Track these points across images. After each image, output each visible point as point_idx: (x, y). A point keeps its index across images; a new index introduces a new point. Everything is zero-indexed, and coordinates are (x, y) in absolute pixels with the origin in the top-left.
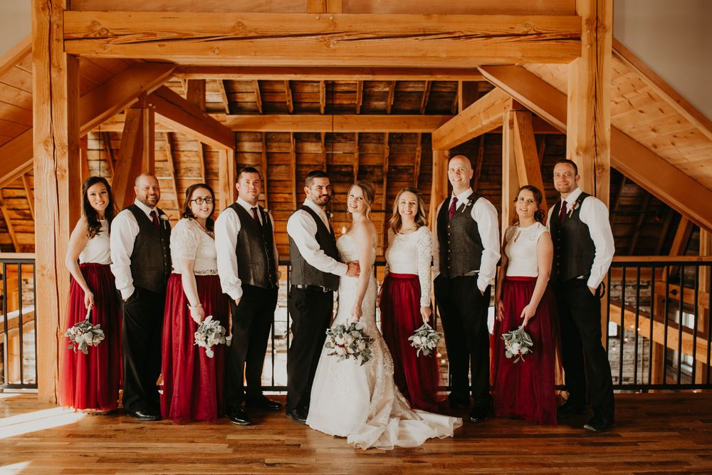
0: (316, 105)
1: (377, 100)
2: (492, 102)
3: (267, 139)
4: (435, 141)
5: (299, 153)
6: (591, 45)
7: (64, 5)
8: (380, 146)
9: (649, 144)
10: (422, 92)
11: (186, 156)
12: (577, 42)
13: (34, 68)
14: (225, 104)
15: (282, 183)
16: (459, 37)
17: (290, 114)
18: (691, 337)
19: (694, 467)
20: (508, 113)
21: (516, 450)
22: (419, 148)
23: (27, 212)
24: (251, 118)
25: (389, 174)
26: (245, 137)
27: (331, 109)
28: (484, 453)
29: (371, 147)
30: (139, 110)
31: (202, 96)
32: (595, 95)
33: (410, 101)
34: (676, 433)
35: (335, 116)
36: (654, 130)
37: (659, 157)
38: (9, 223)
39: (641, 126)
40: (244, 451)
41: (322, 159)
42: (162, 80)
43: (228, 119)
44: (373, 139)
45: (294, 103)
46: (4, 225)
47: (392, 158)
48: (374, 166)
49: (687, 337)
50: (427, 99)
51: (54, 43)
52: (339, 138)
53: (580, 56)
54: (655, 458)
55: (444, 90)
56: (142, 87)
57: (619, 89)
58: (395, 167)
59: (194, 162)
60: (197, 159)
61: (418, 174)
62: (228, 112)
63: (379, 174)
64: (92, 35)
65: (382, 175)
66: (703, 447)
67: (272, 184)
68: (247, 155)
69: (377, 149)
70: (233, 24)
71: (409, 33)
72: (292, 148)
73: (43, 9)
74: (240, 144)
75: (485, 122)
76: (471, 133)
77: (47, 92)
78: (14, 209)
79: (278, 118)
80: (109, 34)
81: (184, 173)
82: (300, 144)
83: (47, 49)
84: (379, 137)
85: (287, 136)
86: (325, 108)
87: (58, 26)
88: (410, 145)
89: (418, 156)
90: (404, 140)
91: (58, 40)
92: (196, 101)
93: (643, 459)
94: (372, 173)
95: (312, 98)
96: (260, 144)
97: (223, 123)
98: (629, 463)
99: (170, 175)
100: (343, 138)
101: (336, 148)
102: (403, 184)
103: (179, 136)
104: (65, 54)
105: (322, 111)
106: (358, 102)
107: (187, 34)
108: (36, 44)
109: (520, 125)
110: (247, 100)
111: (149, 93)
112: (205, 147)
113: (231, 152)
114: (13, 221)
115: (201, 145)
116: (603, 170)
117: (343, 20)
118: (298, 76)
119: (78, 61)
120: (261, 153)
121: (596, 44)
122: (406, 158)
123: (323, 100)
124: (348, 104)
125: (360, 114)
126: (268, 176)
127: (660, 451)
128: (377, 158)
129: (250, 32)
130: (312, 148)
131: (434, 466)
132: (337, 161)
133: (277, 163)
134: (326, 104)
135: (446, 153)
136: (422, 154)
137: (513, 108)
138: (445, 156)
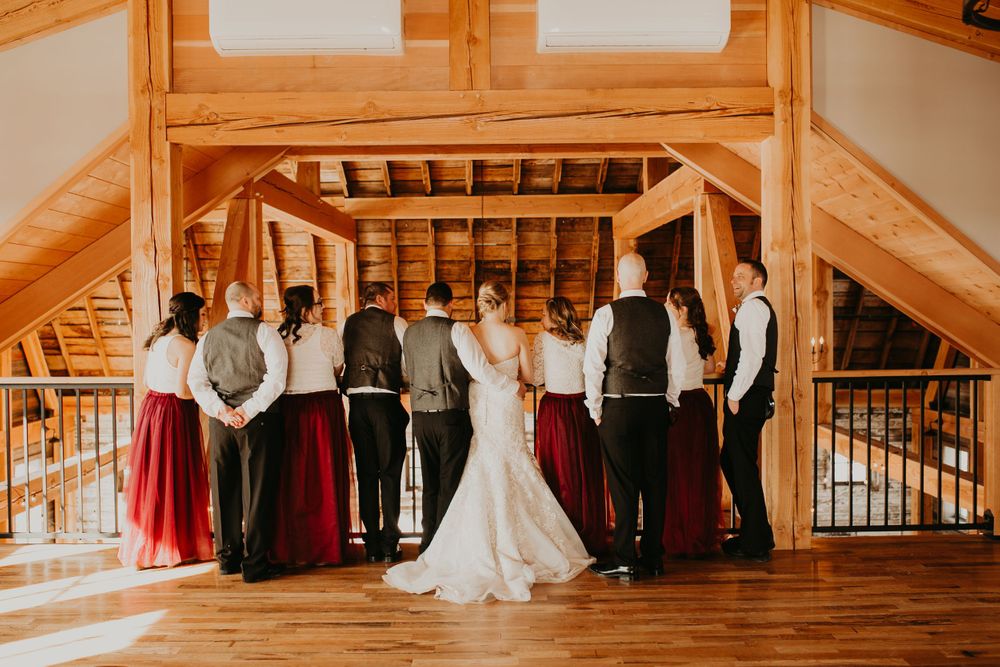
0: (461, 183)
1: (540, 176)
2: (682, 181)
3: (398, 228)
4: (616, 228)
5: (438, 246)
6: (786, 121)
7: (167, 87)
8: (546, 235)
9: (869, 234)
10: (599, 165)
11: (293, 252)
12: (769, 117)
13: (132, 161)
14: (343, 184)
15: (419, 285)
16: (629, 115)
17: (427, 195)
18: (953, 478)
19: (901, 610)
20: (699, 197)
21: (698, 596)
22: (596, 237)
23: (86, 327)
24: (377, 202)
25: (558, 270)
26: (369, 226)
27: (481, 188)
28: (661, 600)
29: (533, 237)
30: (244, 201)
31: (315, 178)
32: (792, 180)
33: (583, 176)
34: (892, 578)
35: (485, 197)
36: (872, 218)
37: (883, 249)
38: (62, 342)
39: (856, 212)
40: (385, 600)
41: (469, 254)
42: (272, 164)
43: (347, 204)
44: (536, 226)
45: (432, 181)
46: (56, 345)
47: (560, 251)
48: (538, 262)
49: (949, 478)
50: (605, 174)
51: (155, 131)
52: (492, 226)
53: (773, 133)
54: (858, 602)
55: (628, 162)
56: (248, 174)
57: (825, 169)
58: (565, 262)
59: (303, 259)
60: (306, 255)
61: (596, 271)
62: (347, 194)
63: (545, 271)
64: (199, 121)
65: (549, 273)
66: (917, 590)
67: (405, 286)
68: (371, 250)
69: (541, 239)
70: (363, 104)
71: (569, 112)
72: (429, 240)
73: (142, 92)
74: (364, 235)
75: (675, 206)
76: (659, 219)
77: (149, 188)
78: (68, 324)
79: (411, 201)
80: (219, 119)
81: (290, 274)
82: (440, 235)
83: (147, 137)
84: (544, 223)
85: (424, 224)
86: (472, 188)
87: (160, 112)
88: (584, 233)
89: (595, 247)
90: (576, 227)
91: (160, 128)
92: (308, 184)
93: (844, 604)
94: (535, 270)
95: (456, 175)
96: (388, 235)
97: (340, 209)
98: (828, 608)
99: (271, 277)
100: (497, 225)
101: (487, 239)
102: (577, 283)
103: (282, 227)
104: (168, 143)
105: (469, 191)
106: (515, 178)
107: (310, 118)
108: (134, 132)
109: (713, 211)
110: (371, 178)
111: (255, 181)
112: (316, 239)
113: (351, 246)
114: (67, 340)
115: (312, 238)
116: (804, 268)
117: (492, 98)
118: (439, 155)
119: (181, 150)
120: (389, 246)
121: (792, 119)
122: (578, 250)
123: (469, 179)
124: (502, 182)
125: (519, 194)
126: (399, 276)
127: (866, 595)
128: (541, 251)
129: (383, 113)
130: (457, 240)
131: (602, 612)
132: (489, 256)
133: (411, 259)
134: (474, 182)
135: (632, 243)
136: (600, 244)
137: (705, 190)
138: (629, 247)
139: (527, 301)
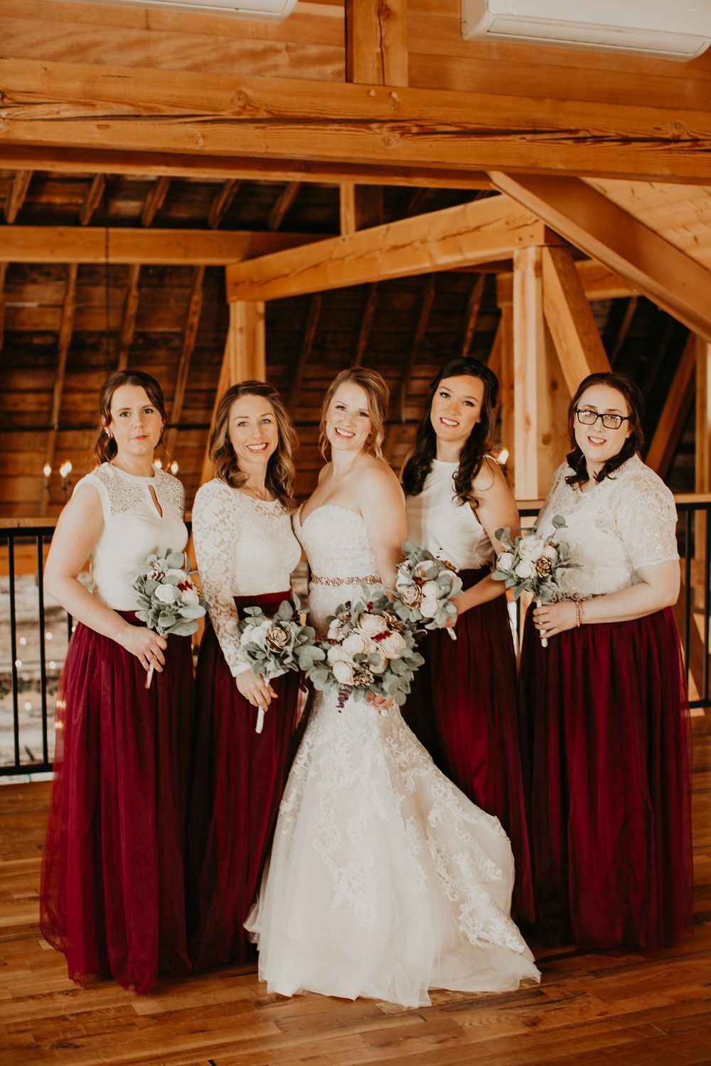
1: (126, 198)
4: (237, 284)
8: (118, 294)
16: (583, 139)
20: (531, 250)
22: (197, 297)
25: (132, 348)
29: (99, 292)
33: (191, 201)
44: (104, 277)
47: (140, 318)
48: (102, 334)
50: (231, 199)
52: (35, 275)
58: (144, 335)
61: (192, 348)
63: (112, 349)
65: (119, 352)
71: (512, 128)
84: (116, 274)
88: (177, 291)
89: (195, 313)
90: (167, 280)
94: (95, 348)
100: (43, 274)
101: (25, 296)
105: (11, 218)
106: (91, 200)
122: (167, 316)
123: (19, 196)
124: (63, 205)
125: (93, 223)
128: (110, 318)
129: (259, 110)
132: (23, 323)
134: (25, 204)
135: (261, 307)
136: (203, 308)
137: (547, 240)
138: (257, 313)
139: (78, 397)
